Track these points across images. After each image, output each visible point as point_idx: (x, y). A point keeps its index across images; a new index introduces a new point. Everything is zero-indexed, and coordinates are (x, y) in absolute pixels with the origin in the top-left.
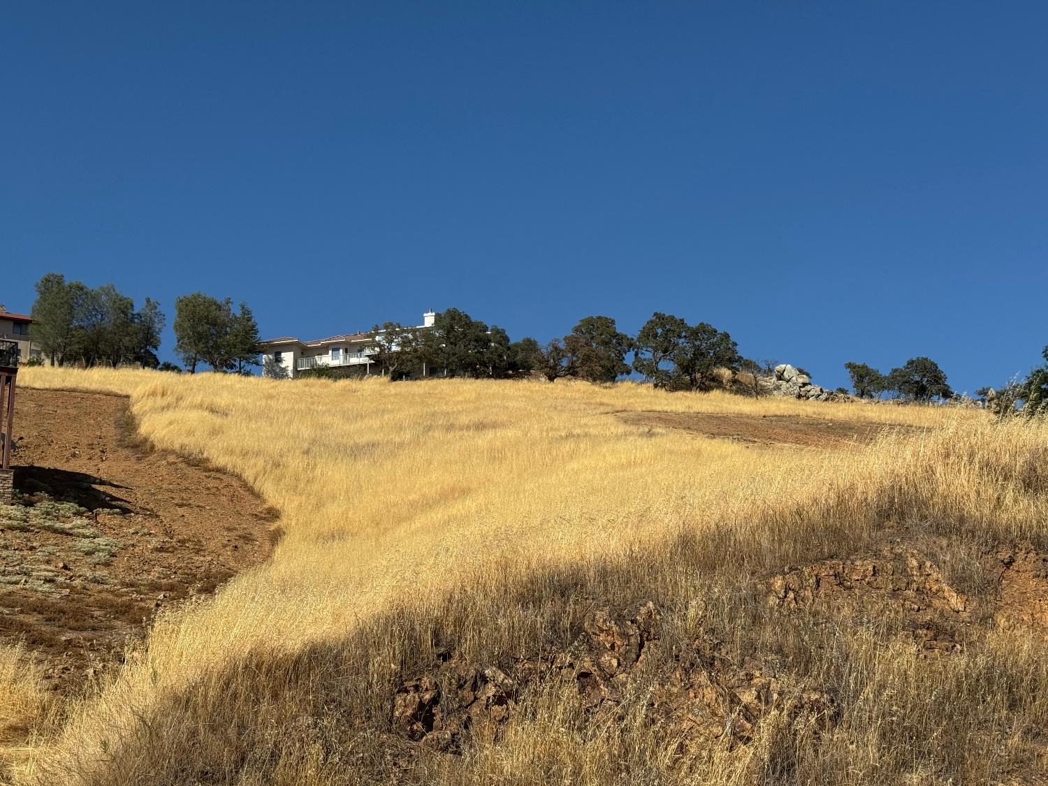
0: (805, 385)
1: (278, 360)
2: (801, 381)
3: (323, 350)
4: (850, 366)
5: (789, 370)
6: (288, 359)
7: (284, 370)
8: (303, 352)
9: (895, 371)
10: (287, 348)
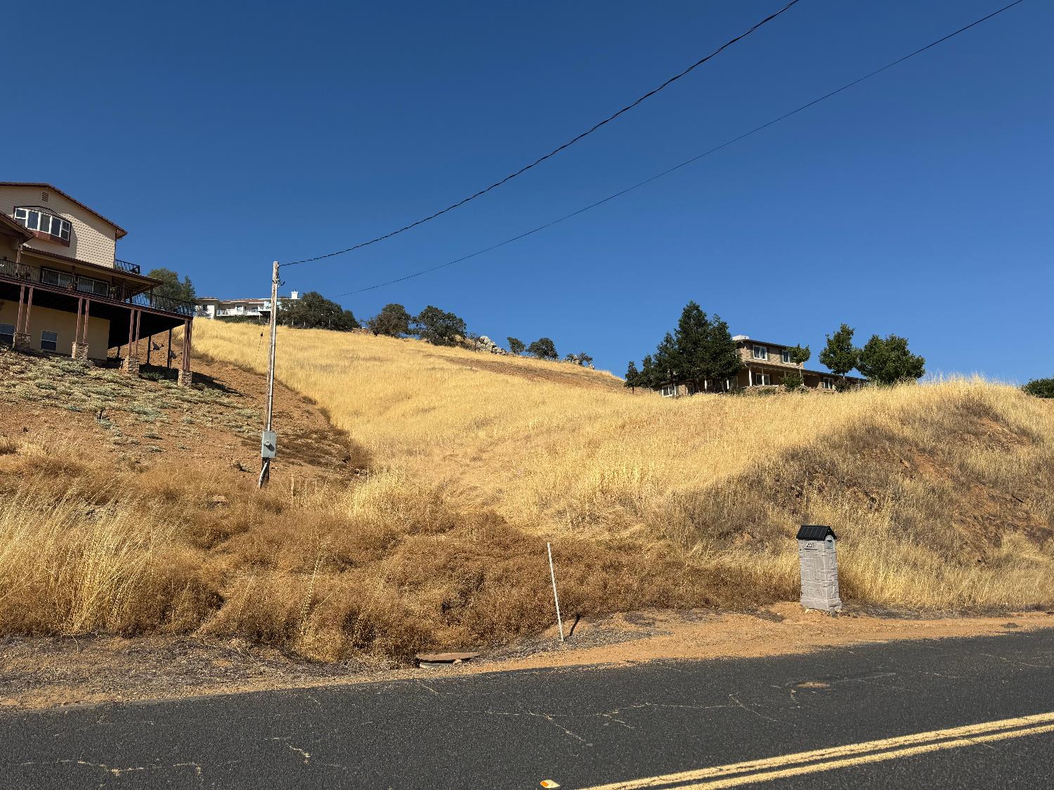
0: (494, 347)
1: (205, 309)
2: (492, 344)
3: (233, 306)
4: (509, 339)
5: (487, 339)
6: (211, 309)
7: (208, 315)
8: (220, 306)
9: (533, 343)
10: (211, 303)
